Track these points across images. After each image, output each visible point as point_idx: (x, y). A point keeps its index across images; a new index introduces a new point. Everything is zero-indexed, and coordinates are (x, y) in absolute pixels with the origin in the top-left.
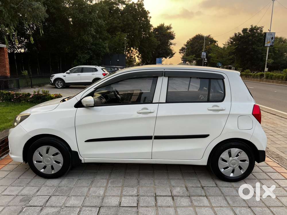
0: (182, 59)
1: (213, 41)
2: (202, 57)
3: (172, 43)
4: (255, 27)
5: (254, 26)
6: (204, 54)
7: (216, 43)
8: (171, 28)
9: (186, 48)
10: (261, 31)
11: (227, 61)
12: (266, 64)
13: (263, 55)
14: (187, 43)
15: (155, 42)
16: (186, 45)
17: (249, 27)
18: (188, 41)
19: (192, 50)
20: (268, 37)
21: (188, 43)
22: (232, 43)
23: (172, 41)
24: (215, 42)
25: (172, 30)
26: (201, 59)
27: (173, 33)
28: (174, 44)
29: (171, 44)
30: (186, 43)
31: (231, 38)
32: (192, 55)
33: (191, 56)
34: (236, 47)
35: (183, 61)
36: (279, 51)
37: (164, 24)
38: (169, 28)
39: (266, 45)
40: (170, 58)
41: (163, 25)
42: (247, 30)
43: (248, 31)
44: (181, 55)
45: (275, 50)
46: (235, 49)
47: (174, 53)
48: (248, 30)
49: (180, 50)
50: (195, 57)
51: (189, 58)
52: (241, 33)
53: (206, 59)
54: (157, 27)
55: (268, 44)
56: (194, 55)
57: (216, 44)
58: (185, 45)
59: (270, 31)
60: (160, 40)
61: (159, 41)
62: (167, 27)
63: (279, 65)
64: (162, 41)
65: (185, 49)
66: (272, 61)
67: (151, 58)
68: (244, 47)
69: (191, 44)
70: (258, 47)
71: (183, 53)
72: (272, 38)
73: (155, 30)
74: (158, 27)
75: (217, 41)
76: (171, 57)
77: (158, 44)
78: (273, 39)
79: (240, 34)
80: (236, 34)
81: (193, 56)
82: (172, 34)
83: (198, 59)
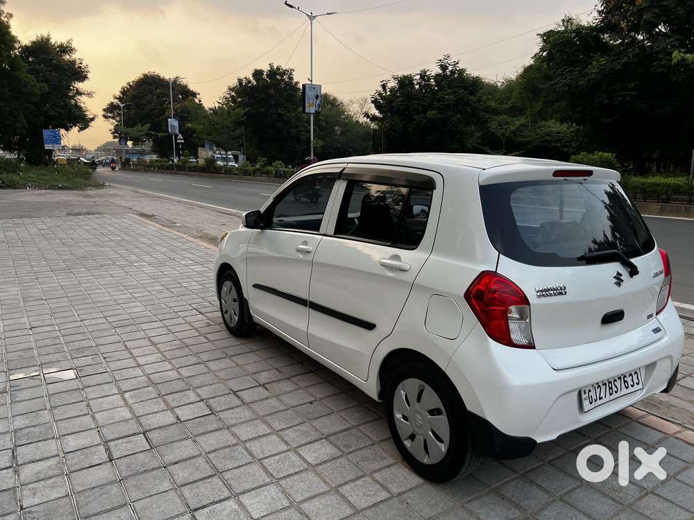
0: (113, 133)
1: (188, 94)
2: (170, 130)
3: (81, 90)
4: (278, 69)
5: (275, 67)
6: (173, 123)
7: (196, 97)
8: (72, 50)
9: (122, 105)
10: (291, 79)
11: (232, 142)
12: (312, 149)
13: (300, 131)
14: (122, 93)
15: (31, 86)
16: (120, 99)
17: (266, 68)
18: (123, 88)
19: (138, 111)
20: (310, 94)
21: (124, 92)
22: (234, 99)
23: (79, 85)
24: (194, 94)
25: (75, 56)
26: (166, 134)
27: (81, 63)
28: (89, 95)
29: (79, 93)
30: (118, 94)
31: (231, 89)
32: (142, 126)
33: (139, 127)
34: (247, 109)
35: (116, 140)
36: (326, 122)
37: (49, 36)
38: (66, 49)
39: (307, 111)
40: (82, 129)
41: (48, 40)
42: (263, 74)
43: (264, 77)
44: (110, 125)
45: (320, 120)
46: (244, 115)
47: (91, 117)
48: (265, 74)
49: (104, 110)
50: (150, 129)
51: (134, 131)
52: (251, 79)
53: (180, 136)
54: (29, 44)
55: (311, 109)
56: (148, 125)
57: (197, 101)
58: (116, 98)
59: (311, 81)
60: (46, 81)
61: (43, 81)
62: (61, 46)
63: (330, 150)
64: (53, 84)
65: (117, 107)
66: (321, 143)
67: (23, 127)
68: (262, 110)
69: (134, 98)
70: (289, 112)
71: (113, 118)
72: (317, 97)
73: (26, 49)
74: (34, 43)
75: (199, 94)
76: (85, 128)
77: (40, 90)
78: (319, 99)
79: (250, 82)
80: (240, 81)
81: (145, 127)
82: (80, 67)
83: (160, 134)
